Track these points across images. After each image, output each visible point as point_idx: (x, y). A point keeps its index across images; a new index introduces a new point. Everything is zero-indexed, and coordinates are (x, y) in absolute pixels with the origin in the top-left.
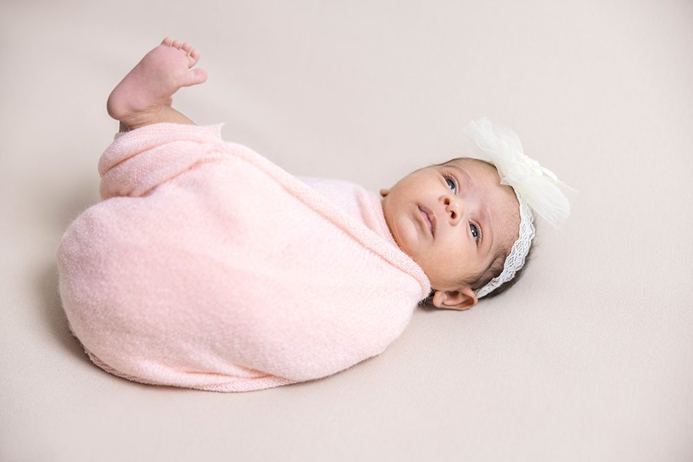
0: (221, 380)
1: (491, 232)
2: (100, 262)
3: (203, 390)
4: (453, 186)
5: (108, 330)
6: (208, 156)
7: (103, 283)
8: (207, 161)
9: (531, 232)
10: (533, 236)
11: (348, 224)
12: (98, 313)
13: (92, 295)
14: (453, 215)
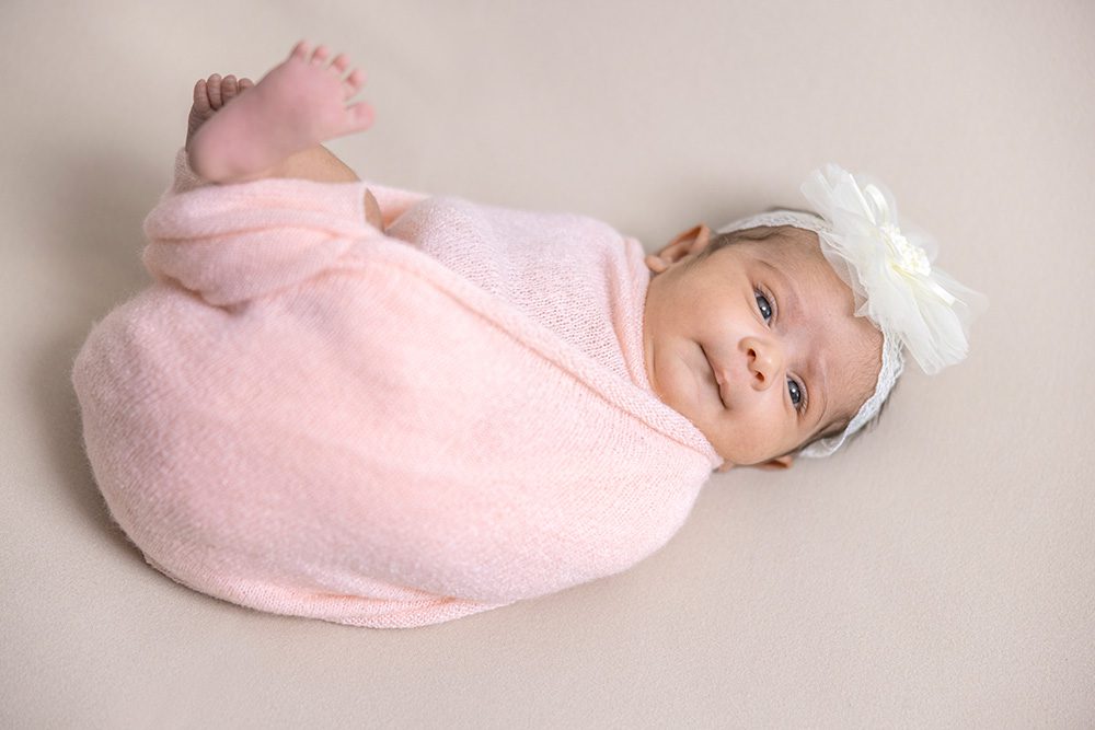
0: (371, 609)
1: (824, 395)
2: (156, 434)
3: (340, 624)
4: (768, 314)
5: (176, 538)
6: (341, 264)
7: (164, 471)
8: (337, 271)
9: (898, 365)
10: (899, 373)
11: (584, 373)
12: (157, 513)
13: (146, 486)
14: (760, 376)
